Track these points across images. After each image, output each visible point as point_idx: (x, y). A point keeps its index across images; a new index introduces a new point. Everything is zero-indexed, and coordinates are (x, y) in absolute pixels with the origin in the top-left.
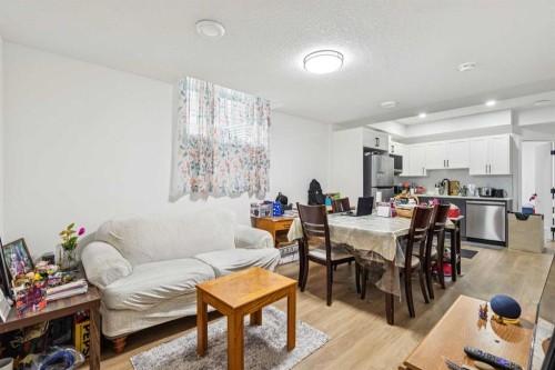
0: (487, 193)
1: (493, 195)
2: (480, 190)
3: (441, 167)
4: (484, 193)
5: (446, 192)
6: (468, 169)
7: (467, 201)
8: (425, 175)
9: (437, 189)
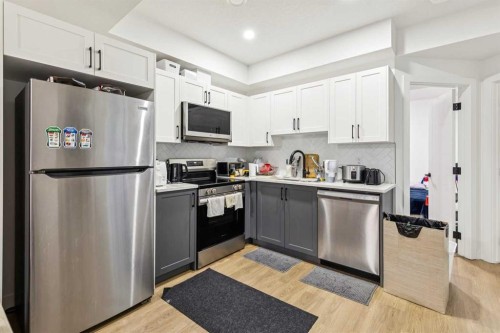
0: (354, 175)
1: (362, 181)
2: (343, 169)
4: (349, 177)
6: (325, 134)
7: (319, 192)
8: (271, 144)
9: (289, 167)
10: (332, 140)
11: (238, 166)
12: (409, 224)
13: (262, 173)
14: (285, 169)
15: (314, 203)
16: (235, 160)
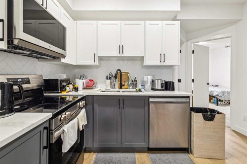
0: (163, 85)
2: (153, 81)
3: (115, 53)
5: (117, 84)
6: (142, 58)
7: (151, 100)
8: (97, 63)
9: (109, 81)
10: (147, 62)
11: (69, 82)
12: (209, 113)
13: (87, 87)
14: (105, 83)
15: (146, 108)
16: (64, 77)
